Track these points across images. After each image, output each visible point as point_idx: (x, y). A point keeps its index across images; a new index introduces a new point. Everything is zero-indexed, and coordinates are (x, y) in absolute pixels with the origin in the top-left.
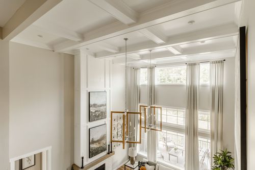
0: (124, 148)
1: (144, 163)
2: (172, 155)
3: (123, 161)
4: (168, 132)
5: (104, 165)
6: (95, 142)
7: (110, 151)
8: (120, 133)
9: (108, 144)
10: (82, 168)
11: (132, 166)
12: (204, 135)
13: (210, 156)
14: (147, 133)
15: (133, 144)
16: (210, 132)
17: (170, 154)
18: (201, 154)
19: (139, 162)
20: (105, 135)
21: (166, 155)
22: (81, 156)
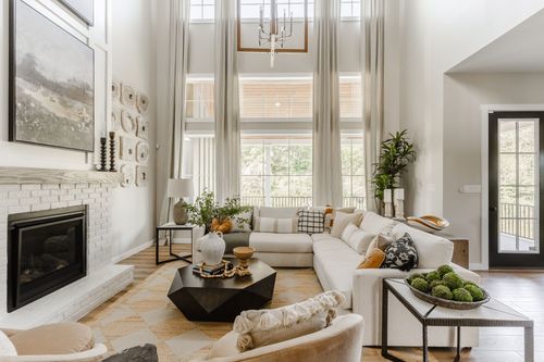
6: (45, 83)
20: (88, 87)
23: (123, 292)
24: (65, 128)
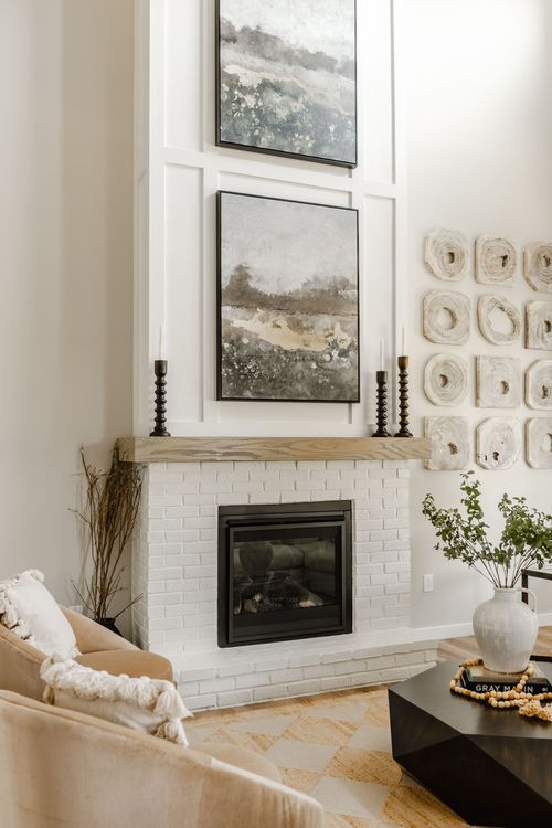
6: (265, 302)
20: (345, 284)
24: (300, 365)
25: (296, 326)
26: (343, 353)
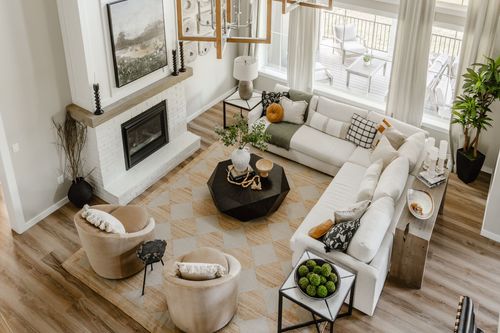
0: (219, 56)
1: (277, 95)
2: (357, 74)
3: (219, 92)
4: (350, 13)
5: (164, 103)
6: (131, 43)
7: (179, 67)
8: (207, 17)
9: (170, 49)
10: (98, 112)
11: (243, 104)
12: (449, 18)
13: (456, 73)
14: (287, 15)
15: (246, 45)
16: (466, 10)
17: (349, 72)
18: (433, 69)
19: (264, 94)
20: (159, 22)
21: (340, 75)
22: (92, 82)
23: (191, 158)
24: (146, 61)
25: (143, 47)
26: (161, 50)
